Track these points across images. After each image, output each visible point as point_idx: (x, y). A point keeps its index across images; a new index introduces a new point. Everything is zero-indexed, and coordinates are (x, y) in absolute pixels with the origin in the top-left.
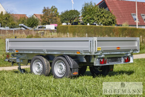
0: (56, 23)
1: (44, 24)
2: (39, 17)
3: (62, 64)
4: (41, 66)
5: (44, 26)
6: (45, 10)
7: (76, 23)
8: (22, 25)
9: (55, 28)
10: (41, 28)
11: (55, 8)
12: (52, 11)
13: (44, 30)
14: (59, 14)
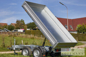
0: (23, 29)
1: (16, 29)
2: (14, 25)
3: (38, 51)
4: (27, 52)
5: (17, 30)
6: (17, 21)
7: (35, 29)
8: (6, 29)
9: (23, 31)
10: (16, 31)
11: (23, 21)
12: (21, 22)
13: (18, 32)
14: (25, 24)
